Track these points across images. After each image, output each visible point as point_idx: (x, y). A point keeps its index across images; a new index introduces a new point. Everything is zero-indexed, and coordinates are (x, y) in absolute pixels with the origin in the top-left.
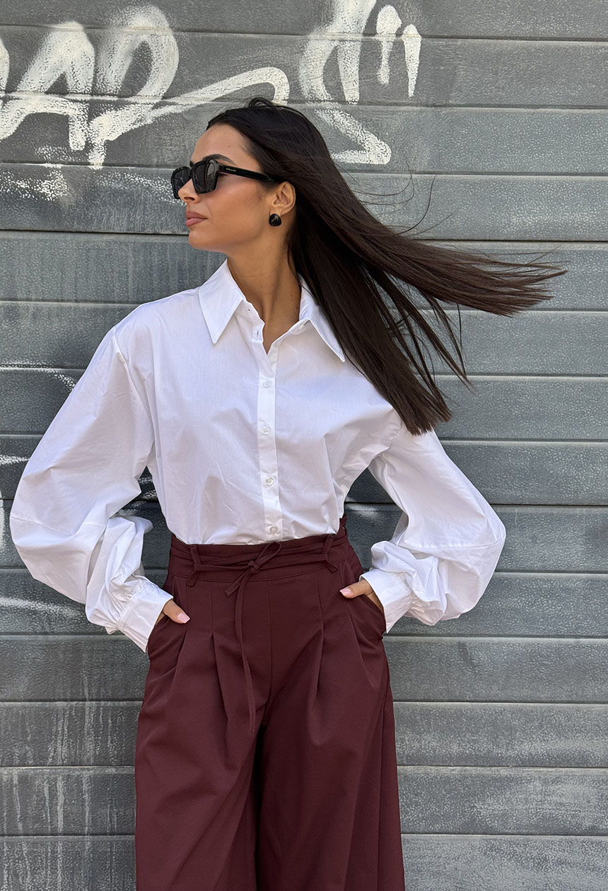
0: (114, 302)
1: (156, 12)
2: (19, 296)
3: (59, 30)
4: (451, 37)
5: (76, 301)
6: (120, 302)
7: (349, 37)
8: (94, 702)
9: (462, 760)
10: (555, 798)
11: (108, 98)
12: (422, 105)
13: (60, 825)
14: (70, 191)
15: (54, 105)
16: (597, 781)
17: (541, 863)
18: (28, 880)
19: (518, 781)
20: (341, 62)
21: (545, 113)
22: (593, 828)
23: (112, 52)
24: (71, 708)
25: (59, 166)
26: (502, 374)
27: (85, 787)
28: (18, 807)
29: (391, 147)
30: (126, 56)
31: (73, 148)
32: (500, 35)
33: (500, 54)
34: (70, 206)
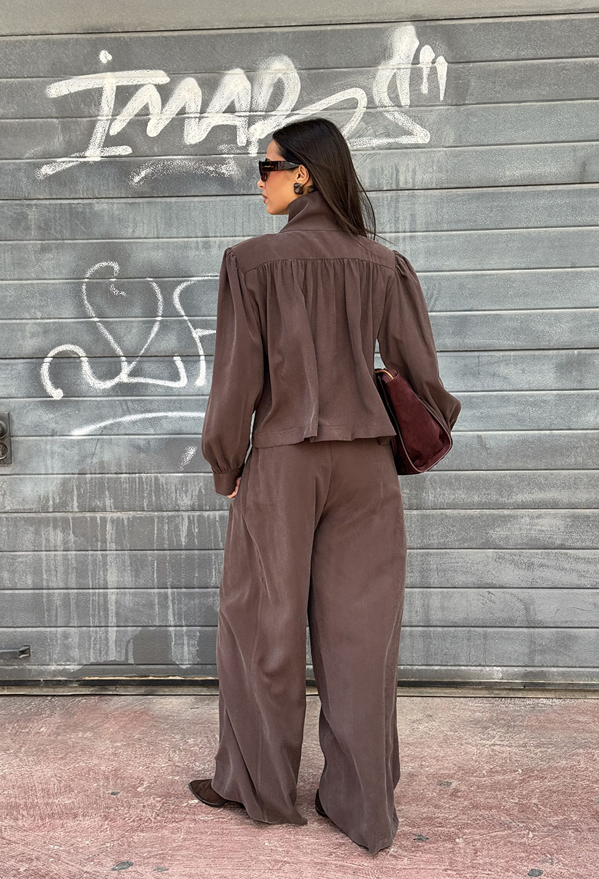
1: (286, 58)
2: (210, 236)
3: (230, 74)
4: (466, 62)
5: (243, 236)
7: (402, 66)
9: (481, 506)
10: (538, 527)
11: (259, 113)
12: (448, 105)
14: (238, 170)
15: (228, 120)
16: (564, 517)
17: (530, 566)
19: (515, 517)
20: (398, 82)
21: (525, 106)
22: (562, 544)
23: (261, 85)
25: (232, 156)
26: (502, 270)
28: (220, 533)
29: (430, 132)
30: (270, 87)
31: (239, 144)
32: (497, 58)
33: (496, 71)
34: (238, 180)
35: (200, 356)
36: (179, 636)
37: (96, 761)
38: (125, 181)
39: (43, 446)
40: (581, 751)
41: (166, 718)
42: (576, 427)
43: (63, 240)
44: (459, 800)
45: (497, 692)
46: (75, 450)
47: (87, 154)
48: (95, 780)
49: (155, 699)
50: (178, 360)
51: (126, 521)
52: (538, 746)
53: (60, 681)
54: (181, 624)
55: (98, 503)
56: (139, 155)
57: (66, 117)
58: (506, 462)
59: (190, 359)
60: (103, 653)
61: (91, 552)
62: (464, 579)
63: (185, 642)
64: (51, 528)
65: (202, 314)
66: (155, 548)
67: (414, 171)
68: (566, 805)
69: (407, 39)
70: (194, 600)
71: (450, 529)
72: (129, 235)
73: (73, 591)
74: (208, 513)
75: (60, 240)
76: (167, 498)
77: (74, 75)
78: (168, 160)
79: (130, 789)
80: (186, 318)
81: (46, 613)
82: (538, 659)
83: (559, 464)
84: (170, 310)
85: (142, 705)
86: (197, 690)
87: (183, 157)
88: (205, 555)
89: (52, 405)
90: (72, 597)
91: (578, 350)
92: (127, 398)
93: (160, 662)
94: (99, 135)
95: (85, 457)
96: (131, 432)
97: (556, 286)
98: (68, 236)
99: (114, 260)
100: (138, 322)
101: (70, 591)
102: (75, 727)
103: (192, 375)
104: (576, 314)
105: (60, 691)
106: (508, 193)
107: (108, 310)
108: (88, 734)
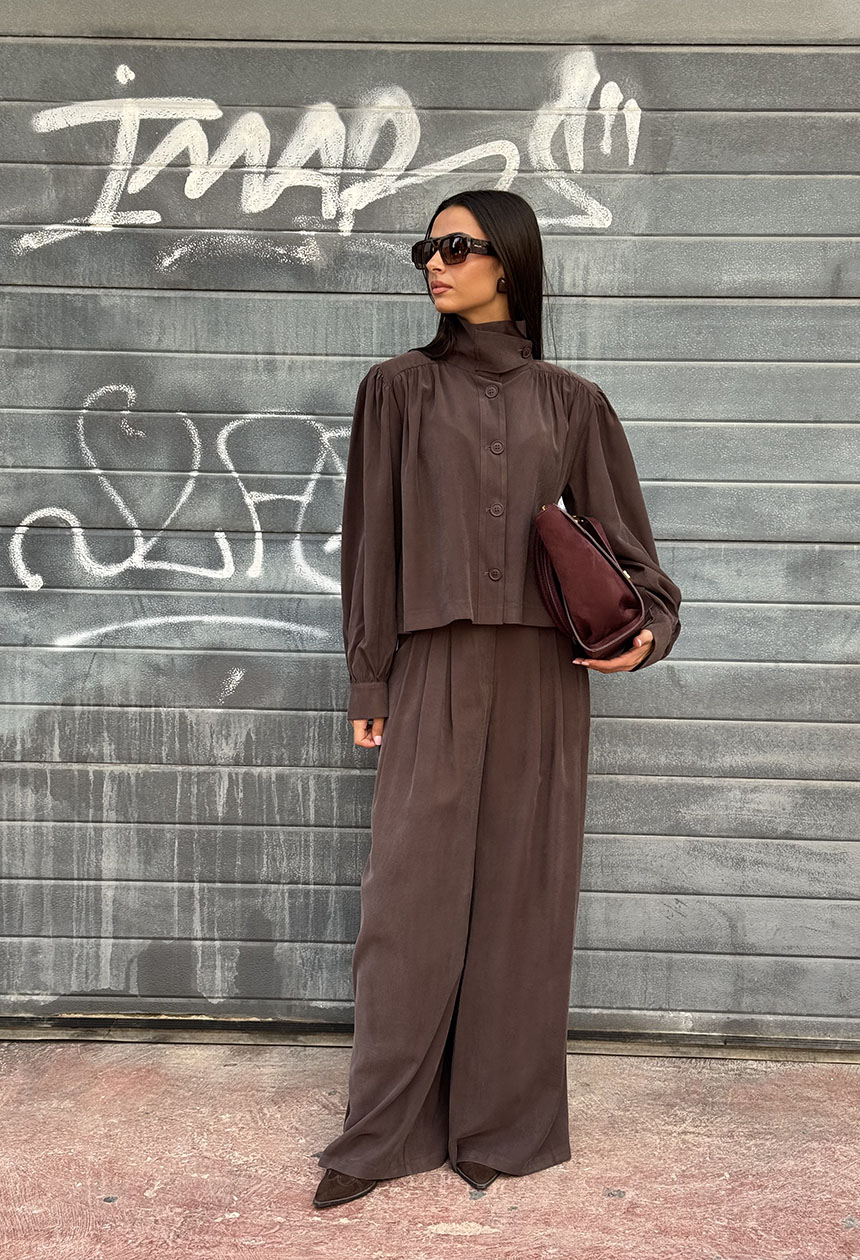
0: (359, 356)
1: (400, 91)
2: (276, 352)
3: (318, 110)
4: (669, 110)
5: (327, 355)
6: (365, 356)
7: (574, 112)
8: (341, 713)
9: (670, 771)
10: (753, 806)
11: (357, 171)
12: (641, 173)
13: (312, 817)
14: (322, 255)
15: (309, 179)
16: (792, 791)
17: (739, 863)
18: (284, 864)
19: (720, 790)
20: (567, 135)
21: (754, 179)
22: (787, 832)
23: (361, 130)
24: (321, 717)
25: (313, 233)
27: (333, 786)
28: (276, 801)
29: (612, 212)
30: (373, 133)
31: (325, 216)
32: (714, 107)
33: (714, 125)
34: (322, 269)
35: (255, 532)
36: (209, 955)
37: (79, 1147)
38: (149, 264)
39: (9, 662)
40: (815, 1145)
41: (187, 1080)
42: (815, 659)
43: (51, 349)
44: (639, 1220)
45: (684, 1049)
46: (59, 669)
47: (92, 220)
48: (80, 1177)
49: (168, 1049)
50: (221, 538)
51: (133, 778)
52: (751, 1136)
53: (23, 1018)
54: (212, 937)
55: (91, 750)
56: (172, 225)
57: (61, 163)
58: (708, 707)
59: (240, 536)
60: (91, 977)
61: (77, 824)
62: (641, 880)
63: (218, 963)
64: (17, 786)
65: (260, 469)
66: (177, 820)
67: (587, 269)
68: (799, 1231)
69: (583, 71)
70: (233, 900)
71: (622, 805)
72: (153, 346)
73: (48, 882)
74: (259, 769)
75: (47, 348)
76: (198, 746)
77: (74, 100)
78: (215, 235)
79: (135, 1192)
80: (236, 475)
81: (6, 915)
82: (747, 1001)
83: (787, 712)
84: (211, 462)
85: (148, 1058)
86: (234, 1037)
87: (239, 232)
88: (252, 833)
89: (27, 599)
90: (46, 892)
91: (821, 545)
92: (141, 592)
93: (178, 994)
94: (111, 193)
95: (74, 679)
96: (146, 644)
97: (791, 449)
98: (58, 343)
99: (127, 381)
100: (163, 478)
101: (44, 882)
102: (46, 1092)
103: (242, 560)
104: (818, 491)
105: (22, 1034)
106: (725, 307)
107: (117, 459)
108: (68, 1104)
